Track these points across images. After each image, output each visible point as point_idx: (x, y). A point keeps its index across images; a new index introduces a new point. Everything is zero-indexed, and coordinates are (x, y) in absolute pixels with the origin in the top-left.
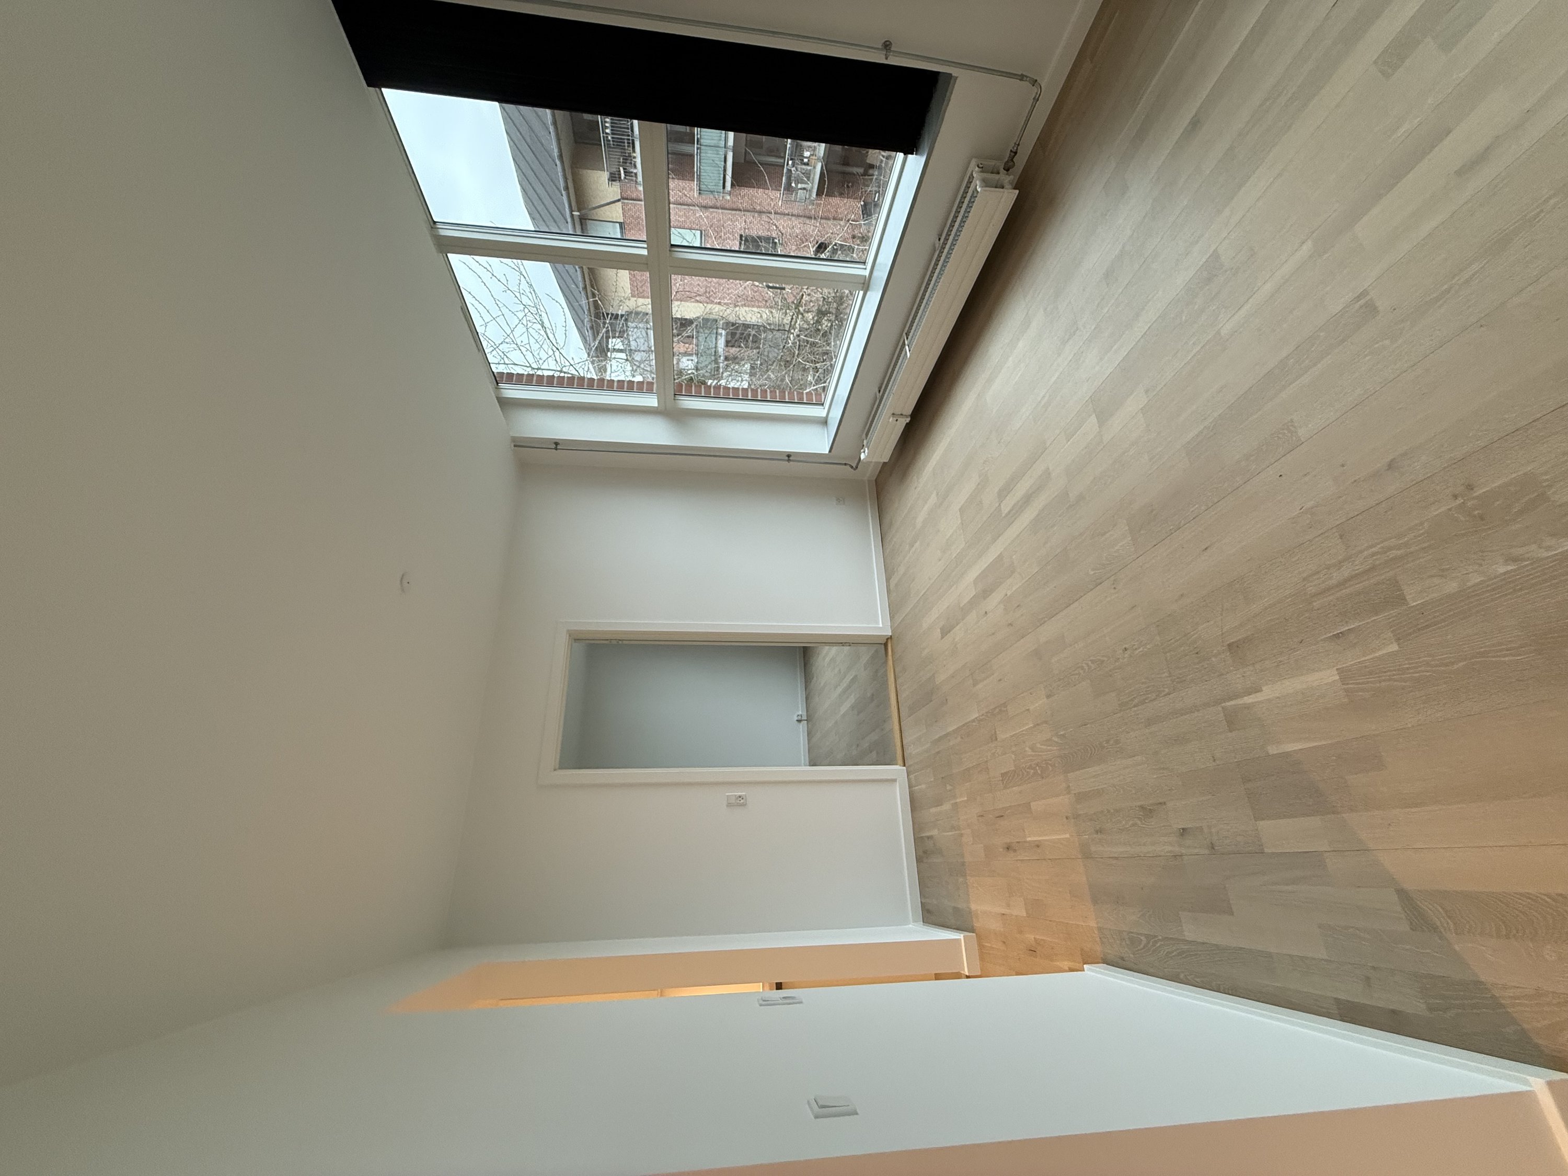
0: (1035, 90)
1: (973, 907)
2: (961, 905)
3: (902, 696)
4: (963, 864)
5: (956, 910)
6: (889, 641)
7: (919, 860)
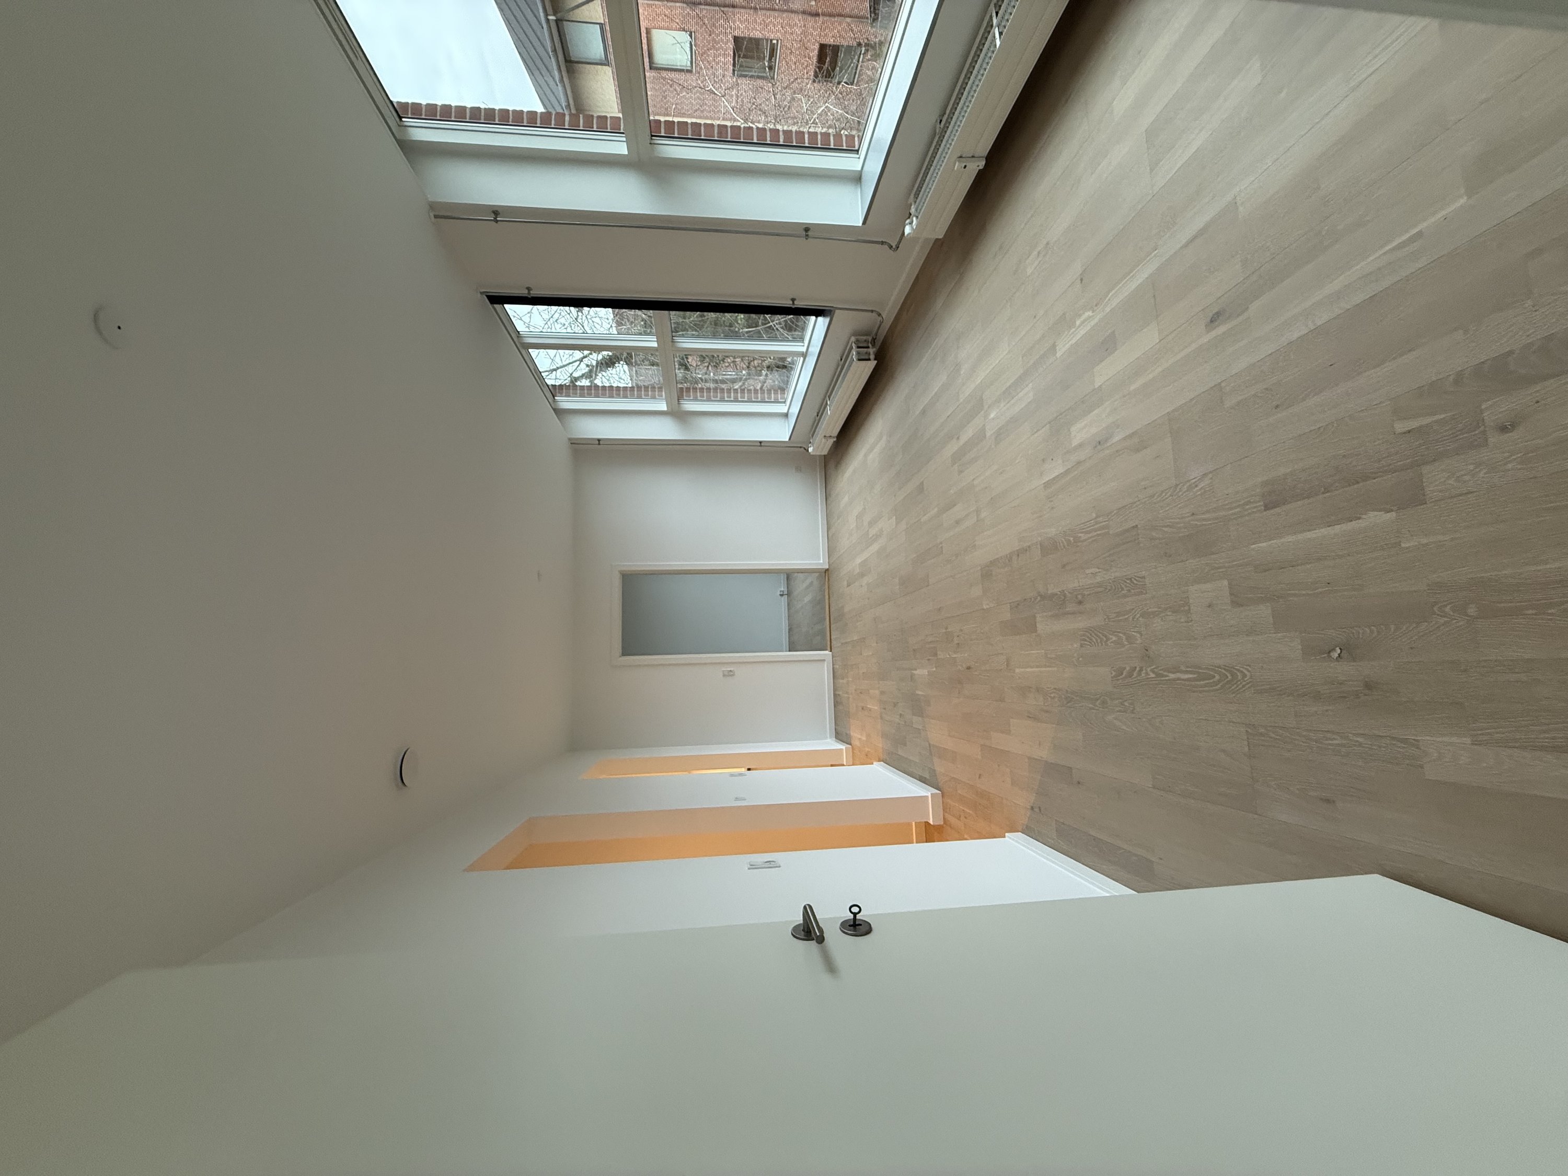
0: (880, 318)
1: (852, 734)
2: (848, 732)
3: (832, 610)
4: (849, 712)
5: (847, 734)
6: (827, 572)
7: (835, 706)
